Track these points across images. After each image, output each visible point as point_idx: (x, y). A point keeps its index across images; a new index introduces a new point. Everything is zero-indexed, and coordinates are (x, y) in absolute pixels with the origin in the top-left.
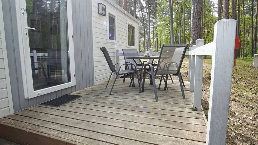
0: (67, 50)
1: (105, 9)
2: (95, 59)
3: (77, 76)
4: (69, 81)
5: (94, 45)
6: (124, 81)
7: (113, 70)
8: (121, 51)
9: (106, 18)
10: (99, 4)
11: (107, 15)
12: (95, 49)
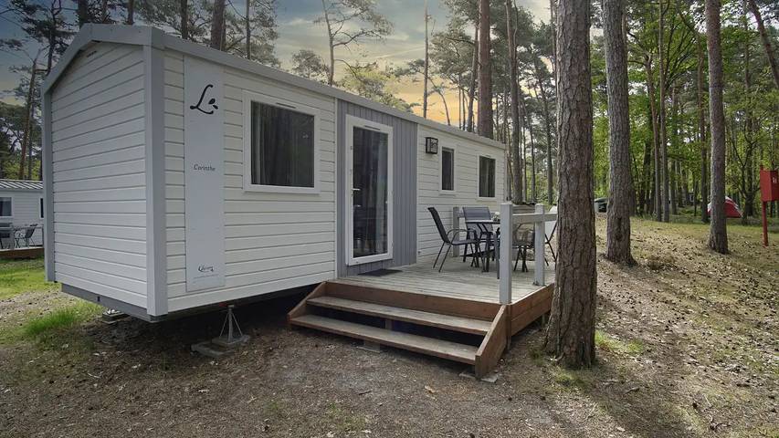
0: (385, 199)
1: (437, 144)
2: (419, 223)
3: (395, 245)
4: (385, 250)
5: (419, 200)
6: (464, 261)
7: (446, 240)
8: (461, 210)
9: (439, 158)
10: (427, 138)
11: (440, 153)
12: (419, 208)
